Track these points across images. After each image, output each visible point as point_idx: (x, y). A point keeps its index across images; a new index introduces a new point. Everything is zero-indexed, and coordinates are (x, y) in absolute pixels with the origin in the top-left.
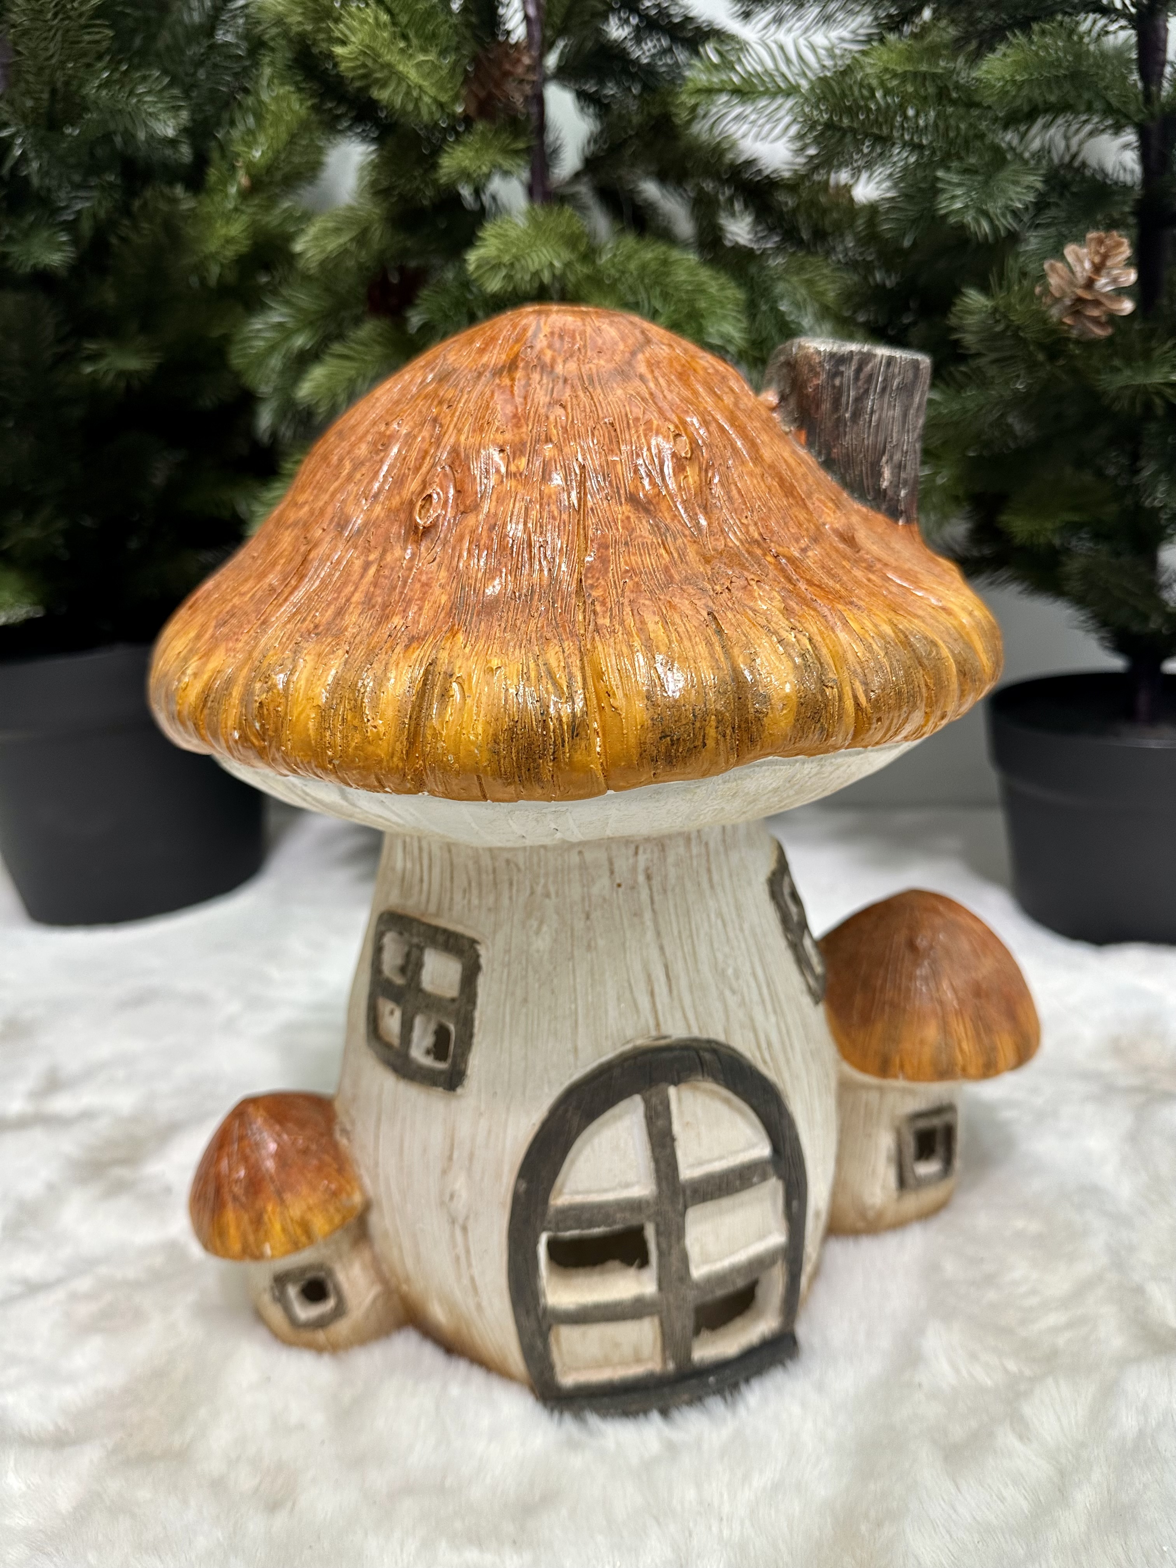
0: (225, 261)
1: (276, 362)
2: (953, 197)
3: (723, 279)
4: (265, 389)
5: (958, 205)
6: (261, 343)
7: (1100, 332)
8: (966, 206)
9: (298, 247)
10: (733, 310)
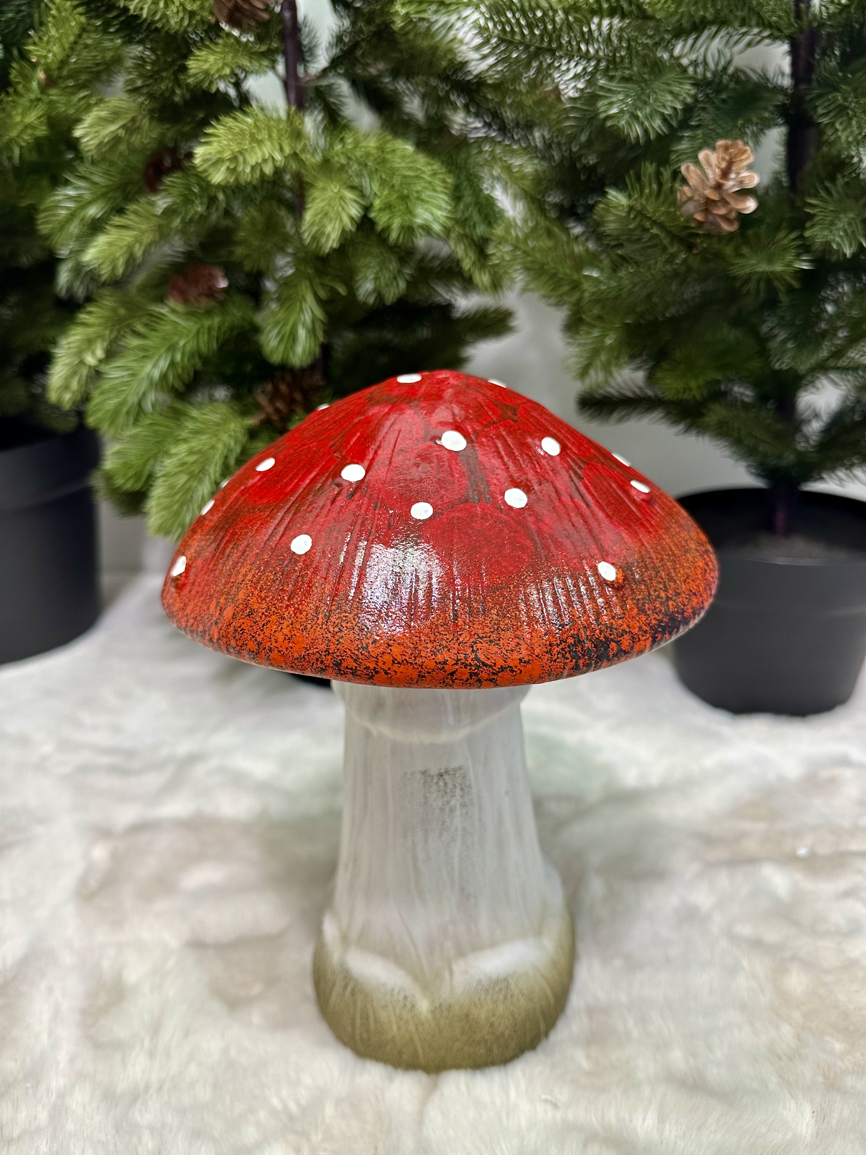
0: (23, 144)
1: (74, 228)
2: (611, 104)
3: (437, 166)
4: (63, 252)
5: (614, 111)
6: (64, 212)
7: (726, 227)
8: (622, 111)
9: (78, 133)
10: (442, 192)
